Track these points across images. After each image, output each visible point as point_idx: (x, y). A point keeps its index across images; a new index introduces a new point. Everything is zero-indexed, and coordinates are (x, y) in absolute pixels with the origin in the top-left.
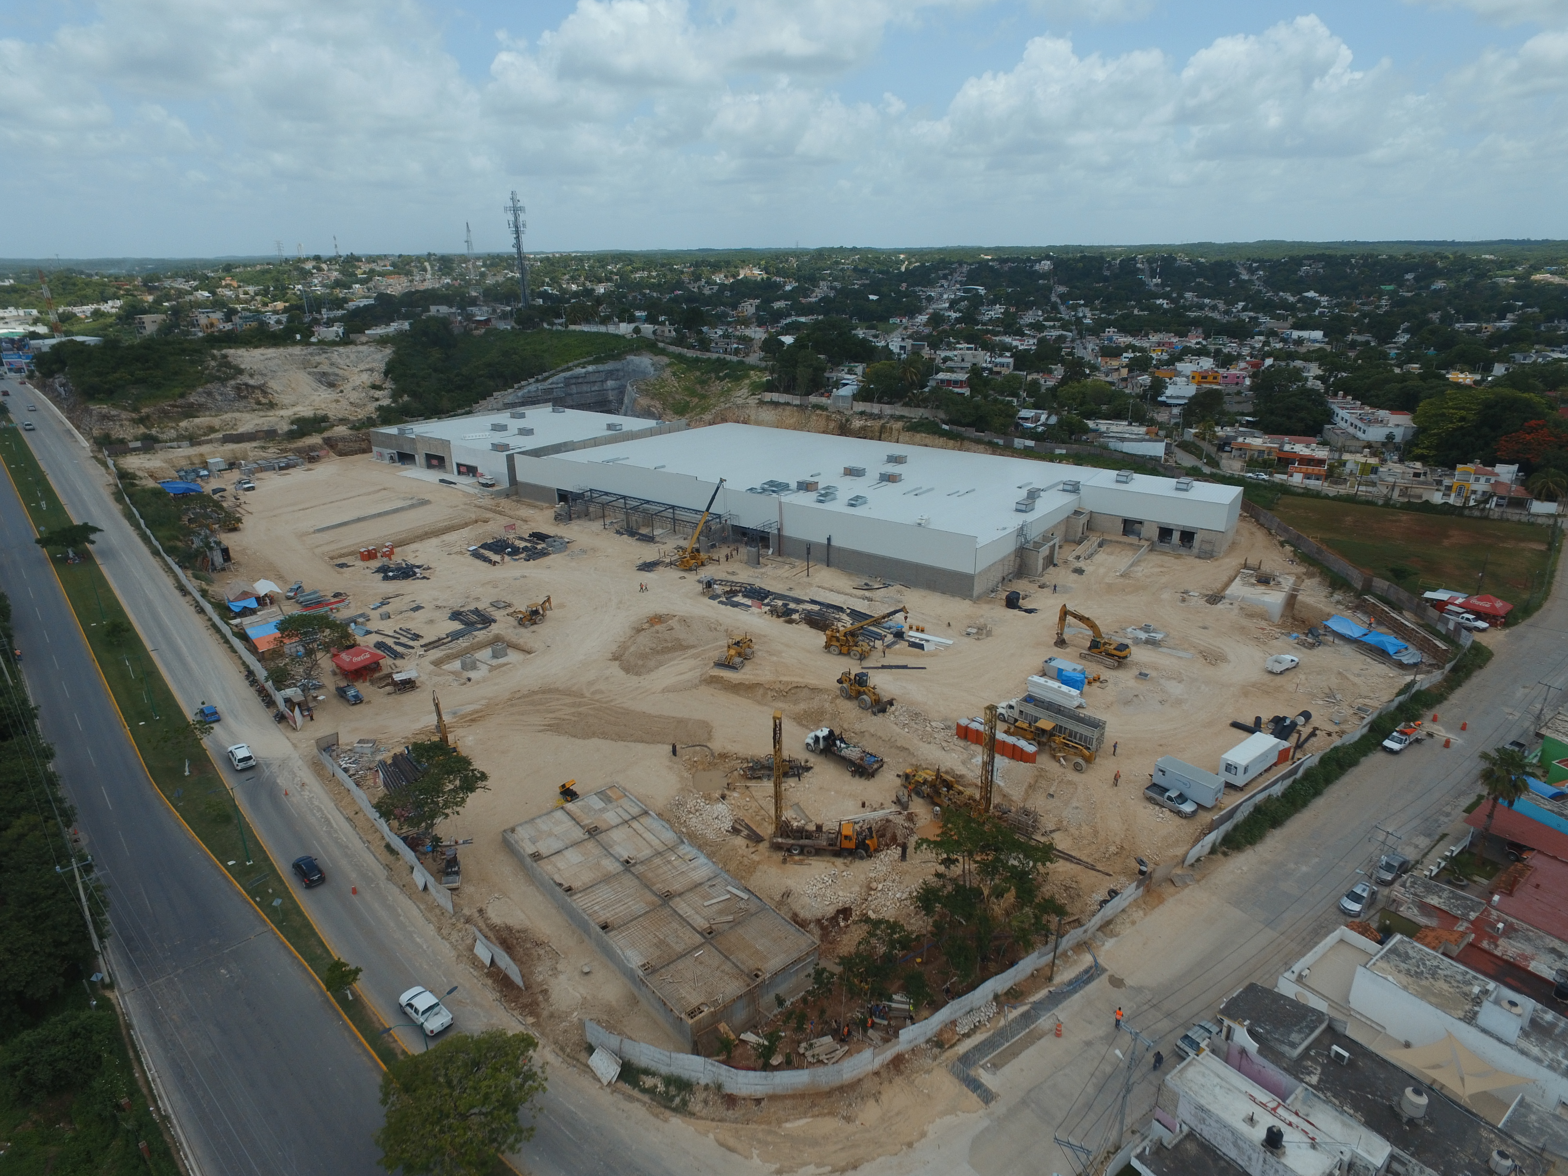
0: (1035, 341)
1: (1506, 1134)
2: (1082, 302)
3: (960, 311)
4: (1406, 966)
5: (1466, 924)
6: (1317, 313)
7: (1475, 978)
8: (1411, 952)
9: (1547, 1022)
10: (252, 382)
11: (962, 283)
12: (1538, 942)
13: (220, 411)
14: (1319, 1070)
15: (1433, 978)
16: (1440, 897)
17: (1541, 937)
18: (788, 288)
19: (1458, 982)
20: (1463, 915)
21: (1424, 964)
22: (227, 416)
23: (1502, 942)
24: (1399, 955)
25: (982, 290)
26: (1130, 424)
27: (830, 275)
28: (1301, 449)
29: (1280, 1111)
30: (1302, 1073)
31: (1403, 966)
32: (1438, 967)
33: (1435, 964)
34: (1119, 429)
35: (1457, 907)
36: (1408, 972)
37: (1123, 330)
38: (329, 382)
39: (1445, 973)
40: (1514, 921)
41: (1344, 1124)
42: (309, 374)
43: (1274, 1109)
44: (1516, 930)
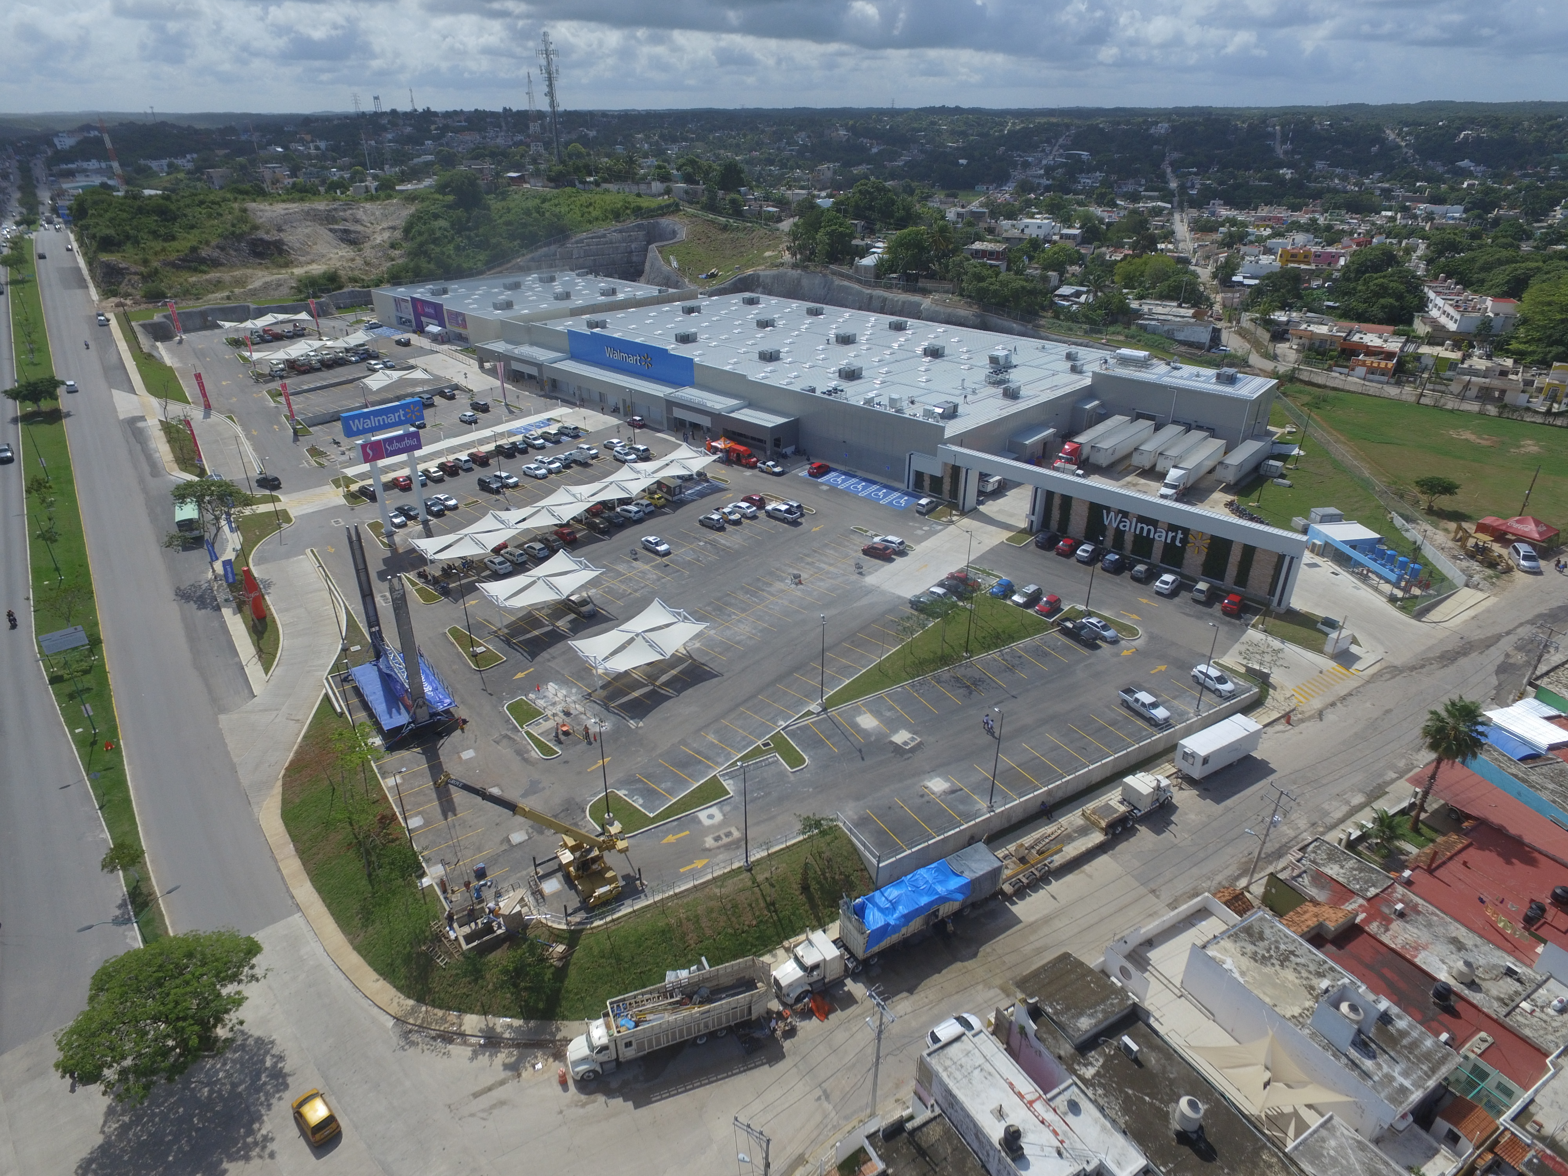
0: (1126, 213)
1: (1291, 1160)
2: (1195, 170)
3: (1054, 179)
4: (1254, 948)
5: (1361, 901)
6: (1465, 185)
7: (1332, 969)
8: (1267, 932)
9: (1398, 1030)
10: (266, 237)
11: (1065, 147)
12: (1440, 930)
13: (233, 266)
14: (1101, 1061)
15: (1282, 965)
16: (1342, 867)
17: (1445, 925)
18: (875, 150)
19: (1310, 972)
20: (1361, 890)
21: (1277, 948)
22: (237, 273)
23: (1397, 925)
24: (1250, 935)
25: (1085, 154)
26: (1180, 306)
27: (925, 136)
28: (1372, 339)
29: (1039, 1106)
30: (1079, 1063)
31: (1250, 948)
32: (1292, 953)
33: (1292, 948)
34: (1166, 310)
35: (1357, 881)
36: (1254, 957)
37: (1230, 202)
38: (350, 239)
39: (1298, 960)
40: (1420, 901)
41: (1103, 1128)
42: (331, 230)
43: (1031, 1103)
44: (1418, 913)
